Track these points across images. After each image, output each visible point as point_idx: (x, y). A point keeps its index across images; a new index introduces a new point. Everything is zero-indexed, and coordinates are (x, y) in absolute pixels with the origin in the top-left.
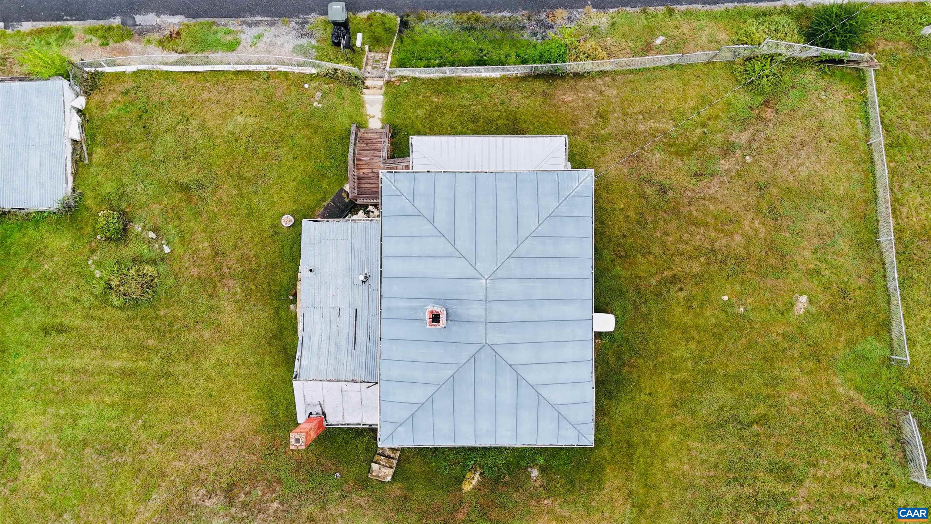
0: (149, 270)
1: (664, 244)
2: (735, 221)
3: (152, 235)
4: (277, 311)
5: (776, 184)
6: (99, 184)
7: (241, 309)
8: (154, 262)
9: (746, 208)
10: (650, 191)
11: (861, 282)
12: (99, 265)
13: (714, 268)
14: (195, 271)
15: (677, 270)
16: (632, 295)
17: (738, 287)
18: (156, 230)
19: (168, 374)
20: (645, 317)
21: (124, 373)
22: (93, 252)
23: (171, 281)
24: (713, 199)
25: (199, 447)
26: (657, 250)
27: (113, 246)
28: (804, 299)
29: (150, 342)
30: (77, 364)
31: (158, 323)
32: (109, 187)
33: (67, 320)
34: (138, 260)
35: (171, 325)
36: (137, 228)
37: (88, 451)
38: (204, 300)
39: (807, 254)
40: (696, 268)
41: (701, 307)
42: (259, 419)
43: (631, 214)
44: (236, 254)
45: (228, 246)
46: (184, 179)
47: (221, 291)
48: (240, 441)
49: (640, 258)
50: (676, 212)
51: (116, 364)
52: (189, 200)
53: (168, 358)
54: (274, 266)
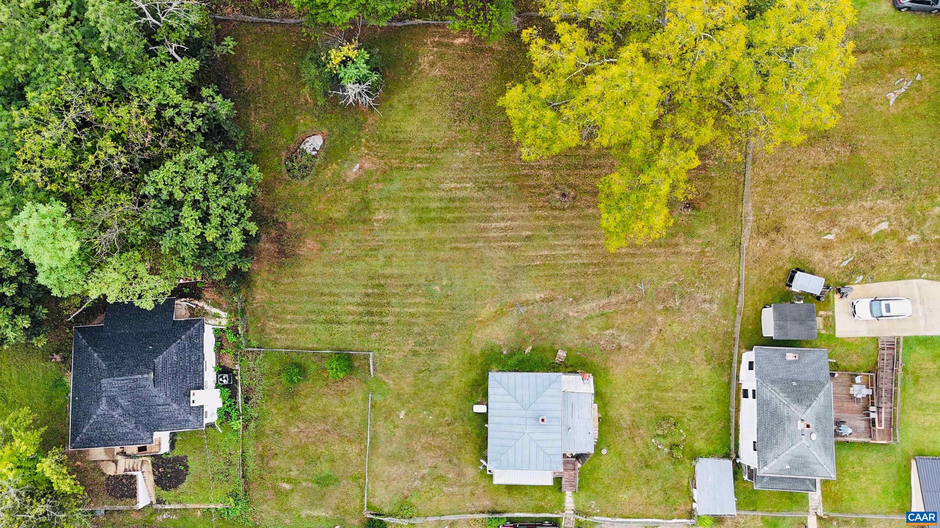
0: (660, 432)
1: (452, 439)
2: (424, 448)
3: (660, 447)
4: (606, 414)
5: (407, 463)
6: (684, 469)
7: (621, 415)
8: (658, 435)
9: (419, 453)
10: (455, 461)
11: (379, 423)
12: (681, 435)
13: (433, 429)
14: (641, 431)
15: (447, 428)
16: (465, 419)
17: (425, 421)
18: (658, 449)
19: (649, 390)
20: (461, 410)
21: (666, 390)
22: (684, 440)
23: (651, 427)
24: (432, 457)
25: (633, 363)
26: (455, 437)
27: (676, 442)
28: (401, 417)
29: (657, 403)
30: (686, 395)
31: (655, 410)
32: (680, 467)
33: (692, 412)
34: (664, 437)
35: (649, 410)
36: (667, 450)
37: (678, 361)
38: (637, 419)
39: (398, 434)
40: (440, 429)
41: (440, 414)
42: (611, 372)
43: (463, 451)
44: (625, 438)
45: (628, 441)
46: (647, 471)
47: (629, 423)
48: (618, 364)
49: (461, 433)
50: (446, 452)
51: (670, 394)
52: (646, 461)
53: (650, 396)
54: (609, 433)
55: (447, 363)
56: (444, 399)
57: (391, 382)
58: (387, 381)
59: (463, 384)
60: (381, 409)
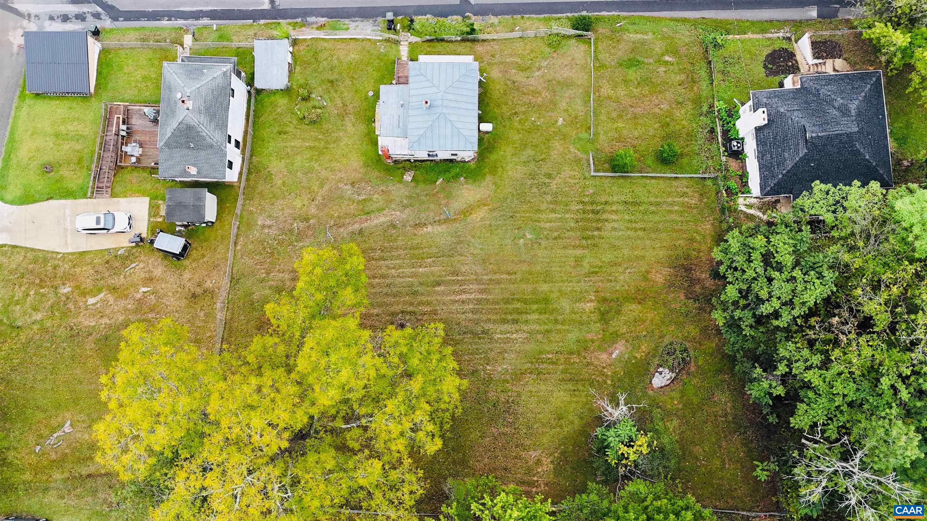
0: (319, 111)
1: (513, 101)
2: (539, 93)
3: (319, 98)
4: (368, 125)
5: (555, 80)
6: (298, 80)
7: (354, 125)
8: (320, 108)
9: (544, 88)
10: (509, 83)
11: (583, 114)
12: (299, 110)
13: (530, 109)
14: (336, 112)
15: (517, 110)
16: (500, 119)
17: (538, 115)
18: (321, 97)
19: (327, 148)
20: (504, 126)
21: (311, 148)
22: (296, 105)
23: (327, 115)
24: (532, 85)
25: (340, 171)
26: (510, 103)
27: (304, 102)
28: (561, 119)
29: (320, 137)
30: (293, 144)
31: (322, 130)
32: (302, 81)
33: (288, 129)
34: (315, 107)
35: (327, 131)
36: (313, 96)
37: (298, 173)
38: (339, 122)
39: (564, 104)
40: (524, 110)
41: (524, 122)
42: (362, 163)
43: (502, 91)
44: (352, 105)
45: (348, 103)
46: (331, 78)
47: (347, 119)
48: (355, 170)
49: (503, 106)
50: (518, 89)
51: (307, 144)
52: (333, 86)
53: (327, 142)
54: (366, 110)
55: (517, 167)
56: (521, 136)
57: (572, 150)
58: (576, 151)
59: (503, 148)
60: (581, 126)
